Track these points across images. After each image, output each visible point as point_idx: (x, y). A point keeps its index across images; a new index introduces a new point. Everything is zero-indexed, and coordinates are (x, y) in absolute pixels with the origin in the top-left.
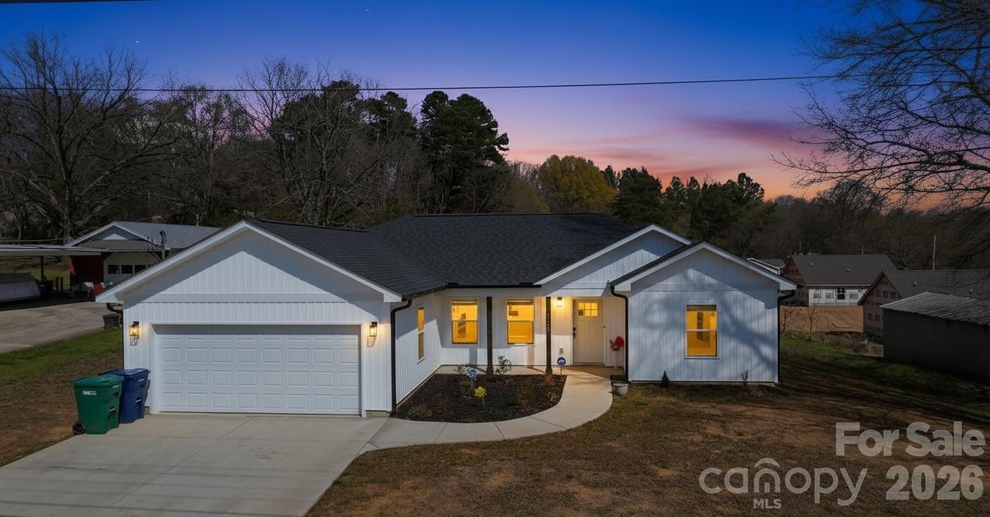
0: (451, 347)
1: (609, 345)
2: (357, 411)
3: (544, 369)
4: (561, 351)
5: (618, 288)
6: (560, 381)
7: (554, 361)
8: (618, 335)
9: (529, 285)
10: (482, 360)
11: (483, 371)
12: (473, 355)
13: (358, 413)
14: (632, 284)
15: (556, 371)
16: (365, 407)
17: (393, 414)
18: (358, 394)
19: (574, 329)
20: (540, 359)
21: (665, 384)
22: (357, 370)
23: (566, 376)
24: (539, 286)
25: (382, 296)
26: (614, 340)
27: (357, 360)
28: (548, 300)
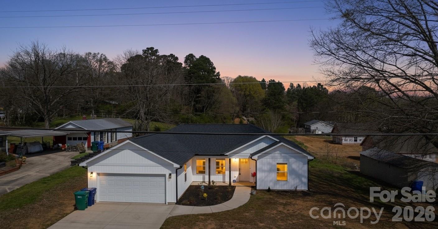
0: (196, 175)
1: (251, 175)
2: (164, 202)
3: (228, 183)
4: (235, 177)
6: (233, 188)
7: (232, 181)
8: (254, 172)
9: (223, 155)
10: (207, 180)
11: (207, 184)
12: (204, 178)
13: (164, 203)
14: (258, 156)
15: (232, 184)
16: (167, 201)
17: (176, 204)
18: (164, 196)
19: (240, 169)
20: (227, 180)
21: (269, 190)
22: (164, 189)
23: (236, 186)
24: (227, 155)
25: (173, 165)
27: (164, 185)
28: (230, 159)
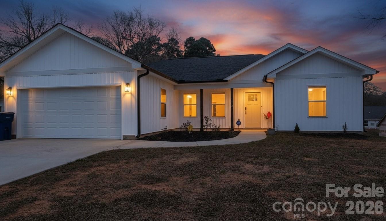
4: (239, 120)
5: (269, 77)
9: (221, 80)
11: (198, 129)
14: (277, 74)
19: (246, 108)
21: (297, 132)
23: (241, 131)
24: (227, 81)
25: (130, 64)
26: (266, 114)
28: (232, 90)
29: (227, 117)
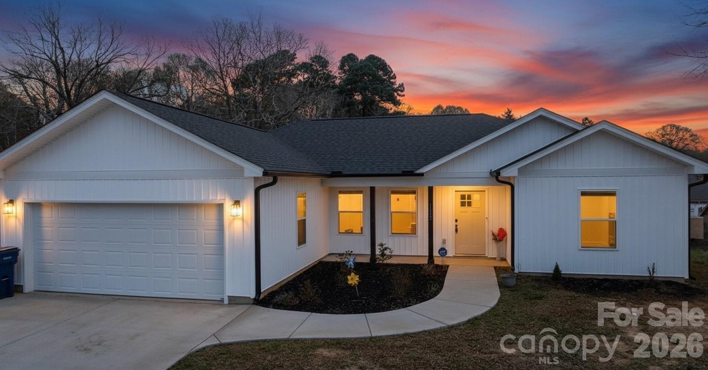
1: (491, 237)
2: (217, 297)
3: (426, 259)
4: (444, 242)
5: (504, 174)
6: (442, 271)
7: (436, 253)
8: (501, 227)
9: (409, 174)
13: (218, 299)
14: (520, 169)
15: (438, 261)
16: (228, 293)
17: (256, 302)
19: (457, 220)
21: (558, 277)
22: (221, 253)
23: (448, 266)
24: (422, 175)
25: (242, 169)
26: (496, 231)
28: (431, 190)
29: (419, 235)
